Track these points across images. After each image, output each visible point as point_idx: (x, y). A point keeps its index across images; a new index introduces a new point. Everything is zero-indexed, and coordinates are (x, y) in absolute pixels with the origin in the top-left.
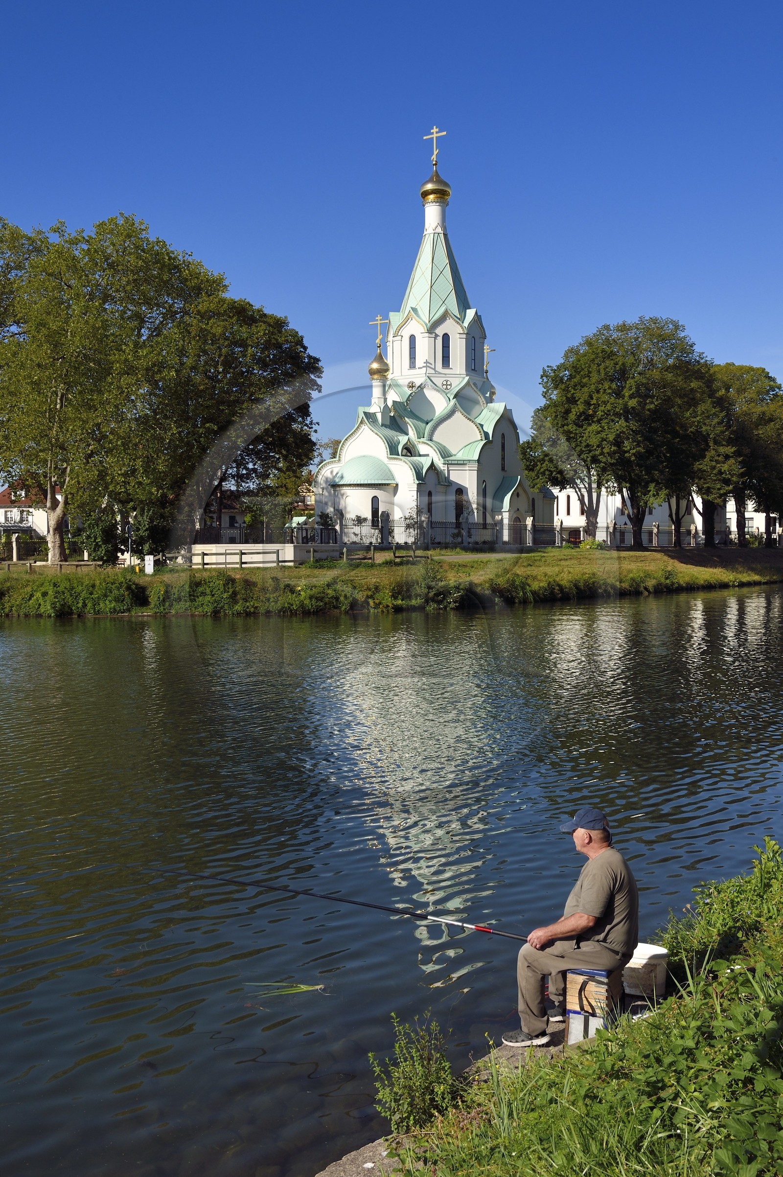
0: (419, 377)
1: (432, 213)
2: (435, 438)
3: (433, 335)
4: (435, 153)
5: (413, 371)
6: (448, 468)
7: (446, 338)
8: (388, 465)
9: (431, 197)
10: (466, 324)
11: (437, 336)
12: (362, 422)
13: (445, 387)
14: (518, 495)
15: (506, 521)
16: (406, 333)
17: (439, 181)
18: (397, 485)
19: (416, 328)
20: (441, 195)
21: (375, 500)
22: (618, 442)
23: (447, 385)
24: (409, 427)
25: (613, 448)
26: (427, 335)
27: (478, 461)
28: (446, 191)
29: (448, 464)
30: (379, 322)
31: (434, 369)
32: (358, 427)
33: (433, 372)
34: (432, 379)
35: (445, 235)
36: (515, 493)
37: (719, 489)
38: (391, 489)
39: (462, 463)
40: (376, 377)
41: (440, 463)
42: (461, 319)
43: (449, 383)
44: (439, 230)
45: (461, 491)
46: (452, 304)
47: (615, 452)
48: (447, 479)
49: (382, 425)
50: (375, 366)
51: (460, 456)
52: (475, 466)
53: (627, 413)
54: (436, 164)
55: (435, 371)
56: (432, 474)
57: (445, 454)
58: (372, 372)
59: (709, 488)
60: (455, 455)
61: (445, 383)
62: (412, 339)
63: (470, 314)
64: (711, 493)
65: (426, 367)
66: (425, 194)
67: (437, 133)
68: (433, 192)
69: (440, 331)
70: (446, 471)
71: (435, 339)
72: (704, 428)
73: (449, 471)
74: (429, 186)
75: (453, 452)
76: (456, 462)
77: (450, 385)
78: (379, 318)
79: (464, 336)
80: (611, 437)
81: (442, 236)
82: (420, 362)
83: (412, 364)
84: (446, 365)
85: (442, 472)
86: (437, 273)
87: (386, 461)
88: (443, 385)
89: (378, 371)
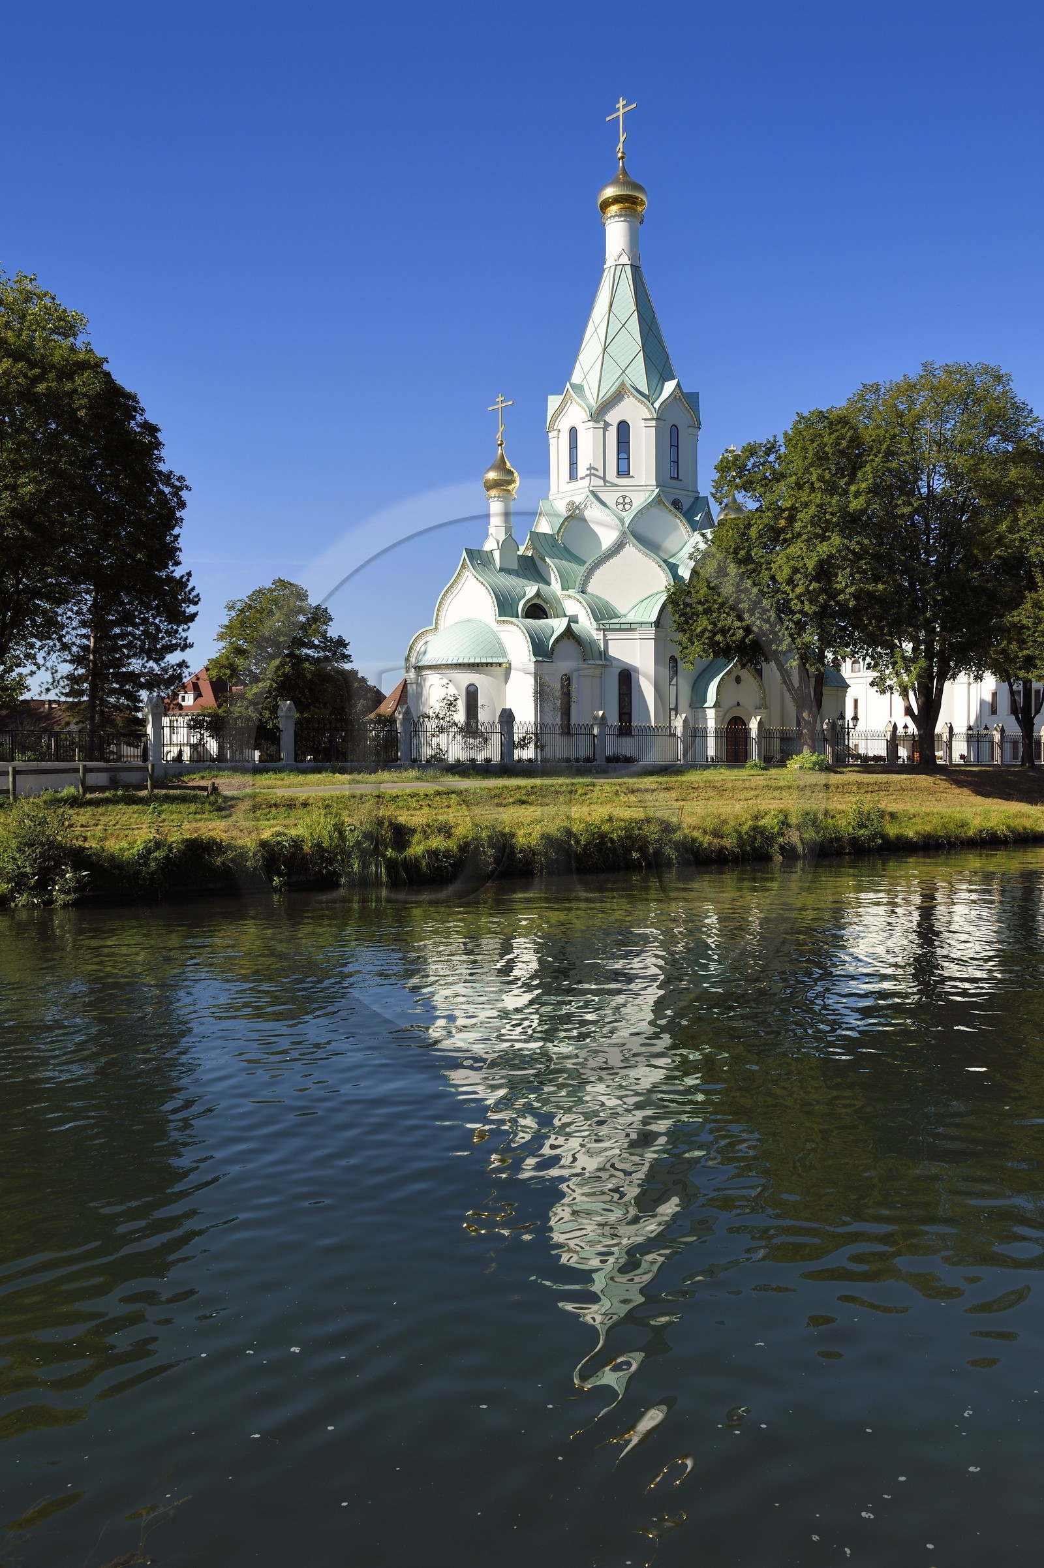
0: (578, 492)
1: (616, 232)
2: (590, 589)
3: (601, 424)
4: (622, 139)
5: (575, 485)
6: (605, 636)
7: (623, 428)
8: (497, 633)
9: (614, 209)
10: (657, 405)
11: (607, 425)
12: (463, 566)
13: (621, 507)
14: (738, 680)
15: (711, 724)
16: (564, 425)
17: (627, 182)
18: (508, 665)
19: (575, 415)
20: (628, 202)
21: (472, 696)
23: (624, 504)
24: (552, 575)
26: (591, 424)
27: (657, 623)
28: (637, 198)
29: (605, 630)
30: (500, 405)
31: (604, 478)
32: (459, 575)
33: (601, 483)
34: (600, 494)
35: (635, 269)
36: (733, 676)
38: (499, 671)
39: (630, 628)
40: (493, 493)
41: (587, 625)
42: (648, 398)
43: (627, 500)
44: (625, 260)
45: (627, 677)
46: (638, 376)
48: (604, 655)
49: (502, 570)
50: (492, 475)
51: (632, 617)
52: (651, 632)
54: (622, 158)
55: (605, 481)
56: (569, 645)
57: (602, 613)
58: (490, 486)
60: (625, 616)
61: (621, 500)
62: (573, 432)
63: (669, 387)
65: (589, 475)
66: (606, 205)
67: (624, 107)
68: (616, 200)
69: (613, 417)
70: (602, 641)
71: (605, 429)
73: (606, 641)
74: (610, 192)
75: (623, 612)
76: (618, 627)
77: (630, 503)
78: (500, 399)
79: (653, 423)
81: (628, 269)
82: (582, 471)
83: (573, 476)
84: (624, 471)
85: (592, 643)
86: (615, 326)
87: (495, 626)
88: (618, 504)
89: (496, 484)
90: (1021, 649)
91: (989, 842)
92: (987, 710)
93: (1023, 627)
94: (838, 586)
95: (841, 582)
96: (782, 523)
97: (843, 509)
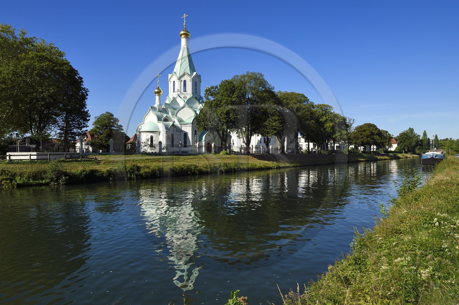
0: (175, 95)
1: (183, 41)
2: (178, 116)
3: (180, 81)
4: (185, 22)
5: (174, 93)
6: (181, 126)
7: (185, 81)
8: (158, 125)
9: (183, 36)
10: (192, 77)
11: (181, 81)
12: (150, 110)
14: (209, 135)
15: (204, 145)
16: (172, 80)
17: (186, 31)
18: (160, 132)
19: (175, 78)
20: (186, 35)
21: (152, 138)
23: (185, 98)
24: (169, 113)
26: (178, 80)
27: (192, 123)
28: (188, 34)
29: (181, 124)
32: (149, 112)
34: (180, 95)
35: (188, 48)
36: (207, 135)
38: (158, 133)
39: (186, 124)
40: (157, 94)
41: (177, 123)
42: (190, 75)
43: (186, 97)
44: (185, 46)
45: (186, 134)
46: (188, 71)
48: (181, 130)
49: (158, 111)
50: (156, 90)
51: (186, 122)
52: (191, 125)
54: (185, 26)
55: (181, 93)
56: (173, 127)
57: (180, 121)
61: (184, 97)
62: (174, 82)
63: (195, 73)
65: (178, 91)
66: (181, 35)
67: (185, 15)
68: (184, 34)
69: (183, 79)
73: (181, 127)
74: (182, 32)
75: (184, 120)
76: (184, 124)
77: (186, 98)
79: (191, 81)
81: (186, 48)
82: (176, 90)
83: (174, 91)
84: (185, 91)
85: (178, 127)
86: (183, 60)
87: (157, 123)
90: (267, 130)
91: (261, 169)
92: (259, 142)
93: (267, 125)
94: (230, 116)
95: (231, 115)
96: (219, 103)
97: (231, 100)
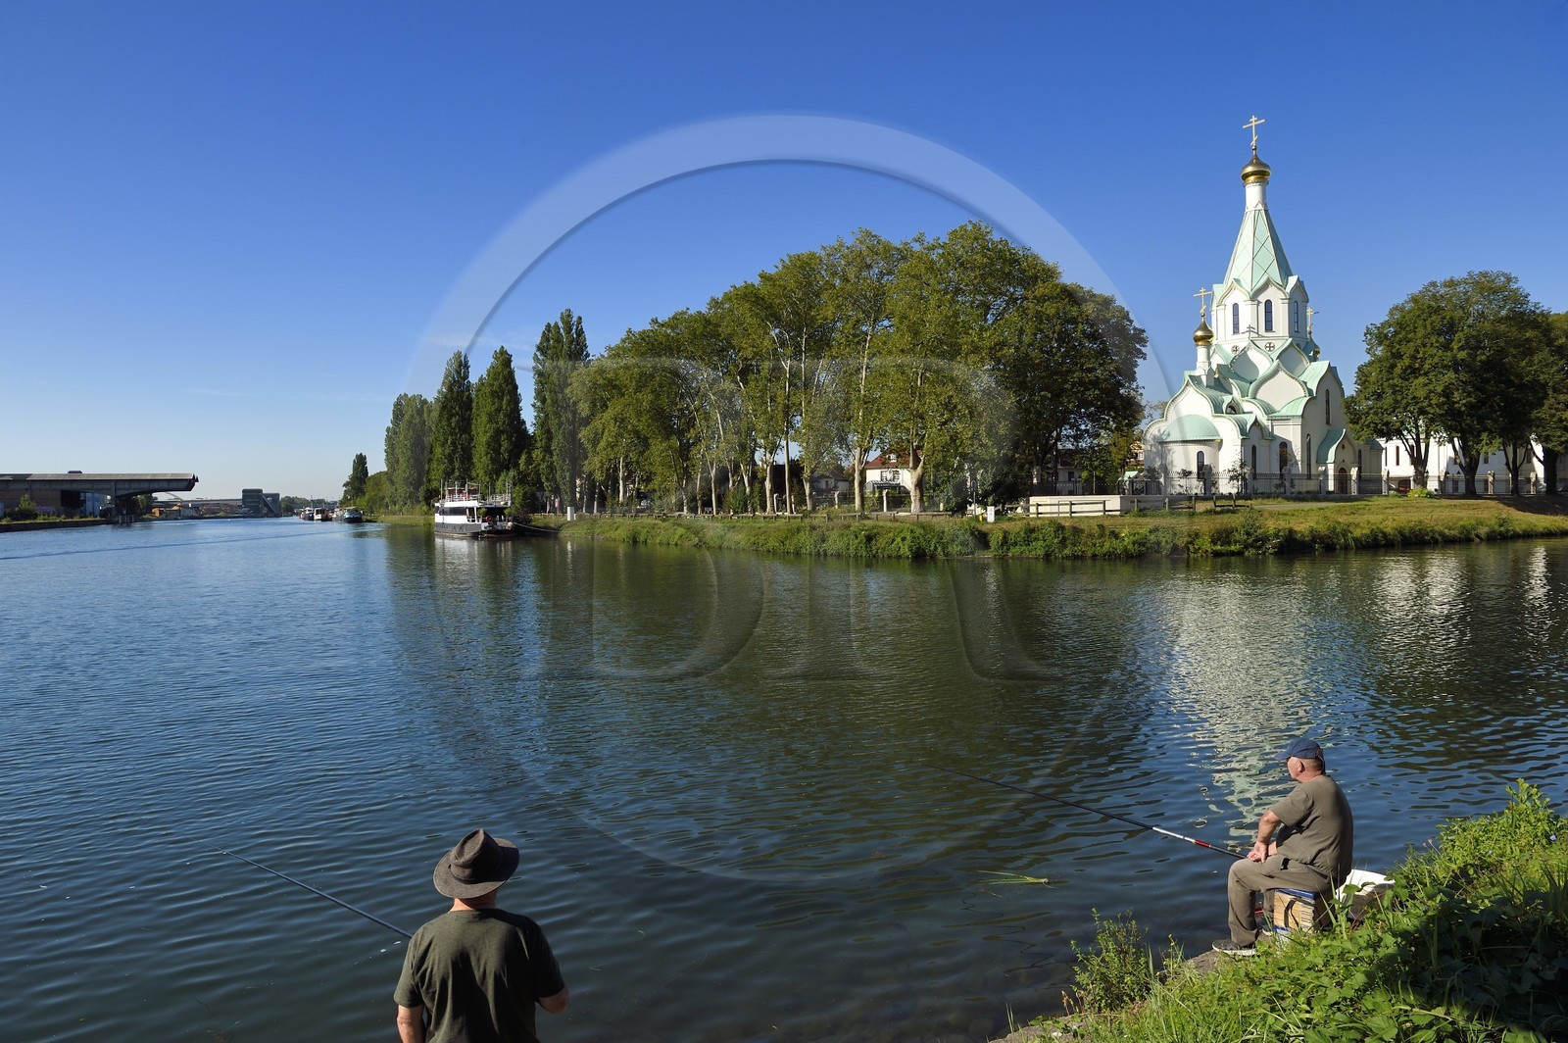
0: (1242, 341)
1: (1253, 193)
2: (1258, 397)
3: (1256, 302)
4: (1255, 139)
5: (1236, 336)
6: (1272, 423)
7: (1268, 304)
8: (1213, 423)
9: (1252, 178)
10: (1288, 290)
11: (1259, 302)
12: (1187, 385)
13: (1268, 349)
14: (1343, 447)
15: (1331, 473)
16: (1229, 302)
17: (1259, 163)
18: (1222, 440)
19: (1240, 297)
20: (1261, 175)
21: (1200, 455)
22: (1447, 393)
23: (1270, 347)
24: (1235, 390)
25: (1442, 399)
26: (1250, 302)
27: (1302, 416)
28: (1266, 172)
29: (1272, 420)
30: (1202, 294)
31: (1257, 333)
32: (1185, 389)
33: (1256, 335)
34: (1255, 342)
35: (1266, 211)
36: (1341, 446)
37: (1560, 437)
38: (1216, 444)
39: (1286, 419)
40: (1200, 343)
41: (1263, 419)
42: (1282, 287)
43: (1272, 345)
44: (1260, 207)
45: (1284, 445)
46: (1275, 273)
47: (1444, 403)
48: (1271, 434)
49: (1209, 387)
50: (1200, 333)
51: (1284, 412)
52: (1299, 421)
53: (1456, 365)
54: (1255, 149)
55: (1258, 335)
56: (1256, 429)
57: (1268, 410)
58: (1197, 339)
59: (1548, 436)
60: (1279, 411)
61: (1268, 345)
62: (1236, 307)
63: (1292, 280)
64: (1551, 440)
65: (1250, 331)
66: (1245, 176)
67: (1256, 121)
68: (1253, 174)
69: (1263, 298)
70: (1270, 427)
71: (1258, 305)
72: (1542, 377)
73: (1272, 426)
74: (1250, 169)
75: (1278, 409)
76: (1280, 418)
77: (1273, 347)
78: (1203, 290)
79: (1286, 301)
80: (1439, 389)
81: (1263, 212)
82: (1243, 327)
83: (1236, 329)
84: (1269, 327)
85: (1266, 427)
86: (1258, 246)
87: (1211, 419)
88: (1266, 347)
89: (1202, 338)
